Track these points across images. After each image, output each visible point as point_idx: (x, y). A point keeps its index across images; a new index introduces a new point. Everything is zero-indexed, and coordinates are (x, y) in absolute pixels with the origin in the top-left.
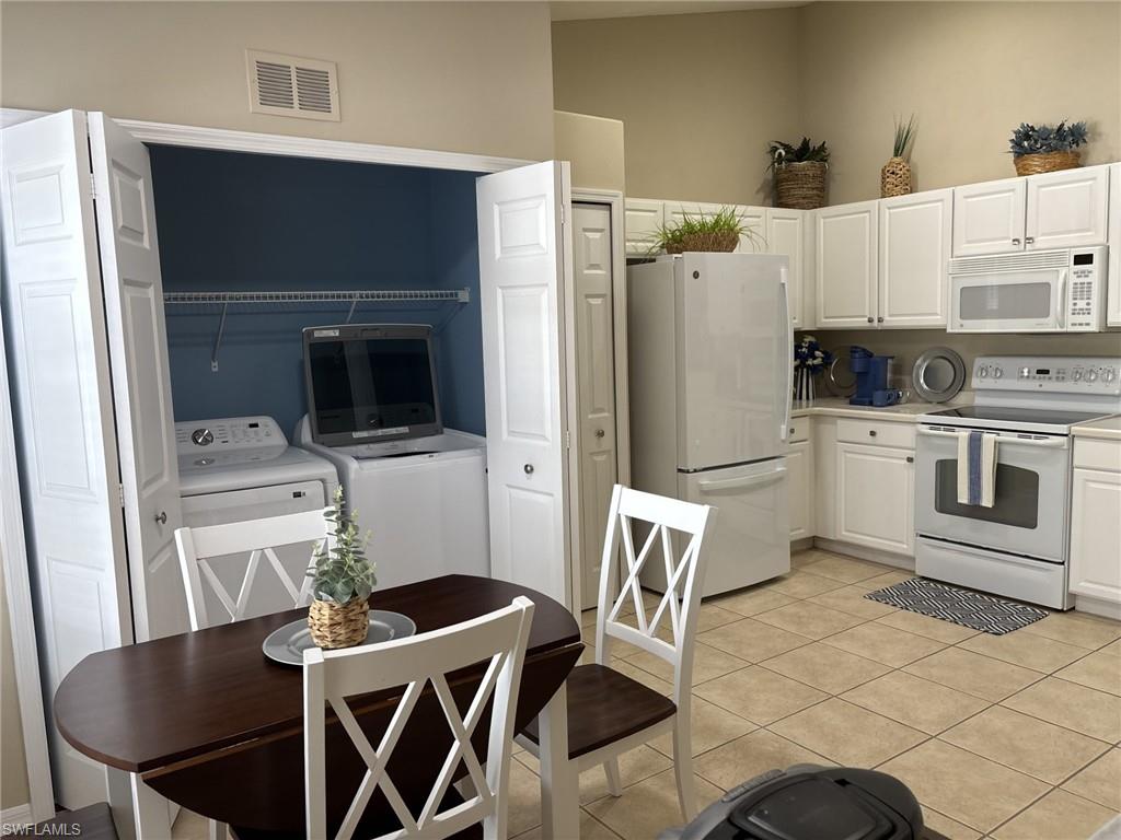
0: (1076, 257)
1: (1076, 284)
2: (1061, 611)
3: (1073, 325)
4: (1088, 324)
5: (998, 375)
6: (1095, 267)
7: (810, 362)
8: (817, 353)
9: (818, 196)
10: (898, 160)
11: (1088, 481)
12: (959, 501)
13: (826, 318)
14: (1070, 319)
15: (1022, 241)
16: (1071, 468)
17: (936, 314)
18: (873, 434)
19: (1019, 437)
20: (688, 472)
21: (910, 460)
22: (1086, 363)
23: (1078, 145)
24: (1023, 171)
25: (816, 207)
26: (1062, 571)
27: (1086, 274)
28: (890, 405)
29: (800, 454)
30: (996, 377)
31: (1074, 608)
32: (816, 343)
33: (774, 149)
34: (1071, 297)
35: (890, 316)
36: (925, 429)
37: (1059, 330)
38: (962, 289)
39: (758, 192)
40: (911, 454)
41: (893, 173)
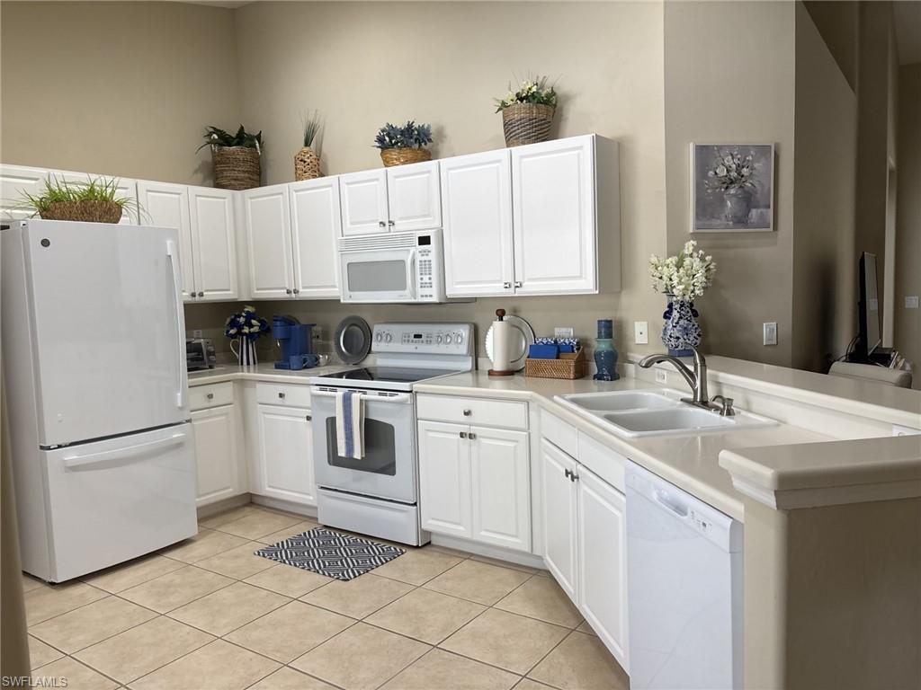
0: (420, 238)
1: (421, 261)
2: (417, 547)
3: (422, 296)
4: (431, 296)
5: (389, 339)
6: (432, 246)
7: (246, 330)
8: (254, 322)
9: (249, 178)
10: (306, 149)
11: (428, 430)
12: (339, 455)
13: (258, 289)
14: (420, 291)
15: (387, 224)
16: (415, 420)
17: (334, 287)
18: (281, 395)
19: (380, 394)
20: (49, 448)
21: (309, 418)
22: (445, 329)
23: (426, 144)
24: (387, 163)
25: (246, 188)
26: (414, 512)
27: (426, 253)
28: (305, 368)
29: (223, 418)
30: (386, 341)
31: (430, 542)
32: (253, 314)
33: (210, 134)
34: (419, 273)
35: (304, 288)
36: (316, 390)
37: (413, 301)
38: (349, 264)
39: (196, 172)
40: (308, 412)
41: (301, 161)
